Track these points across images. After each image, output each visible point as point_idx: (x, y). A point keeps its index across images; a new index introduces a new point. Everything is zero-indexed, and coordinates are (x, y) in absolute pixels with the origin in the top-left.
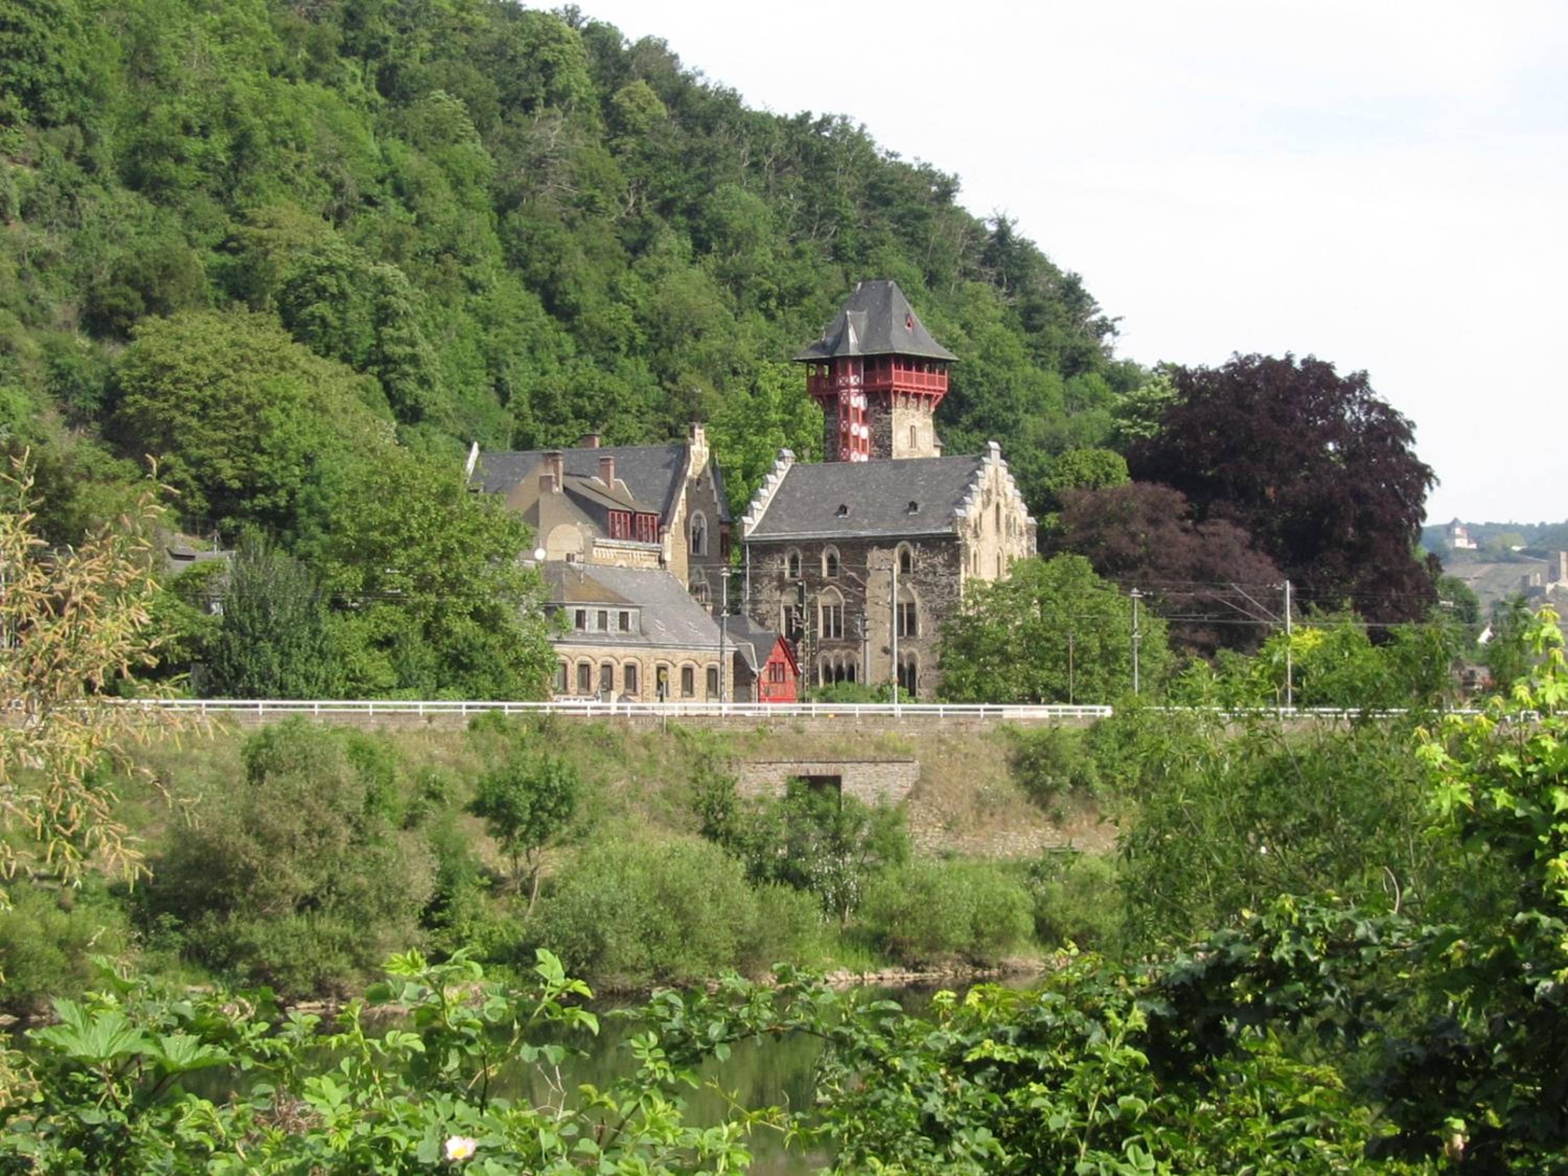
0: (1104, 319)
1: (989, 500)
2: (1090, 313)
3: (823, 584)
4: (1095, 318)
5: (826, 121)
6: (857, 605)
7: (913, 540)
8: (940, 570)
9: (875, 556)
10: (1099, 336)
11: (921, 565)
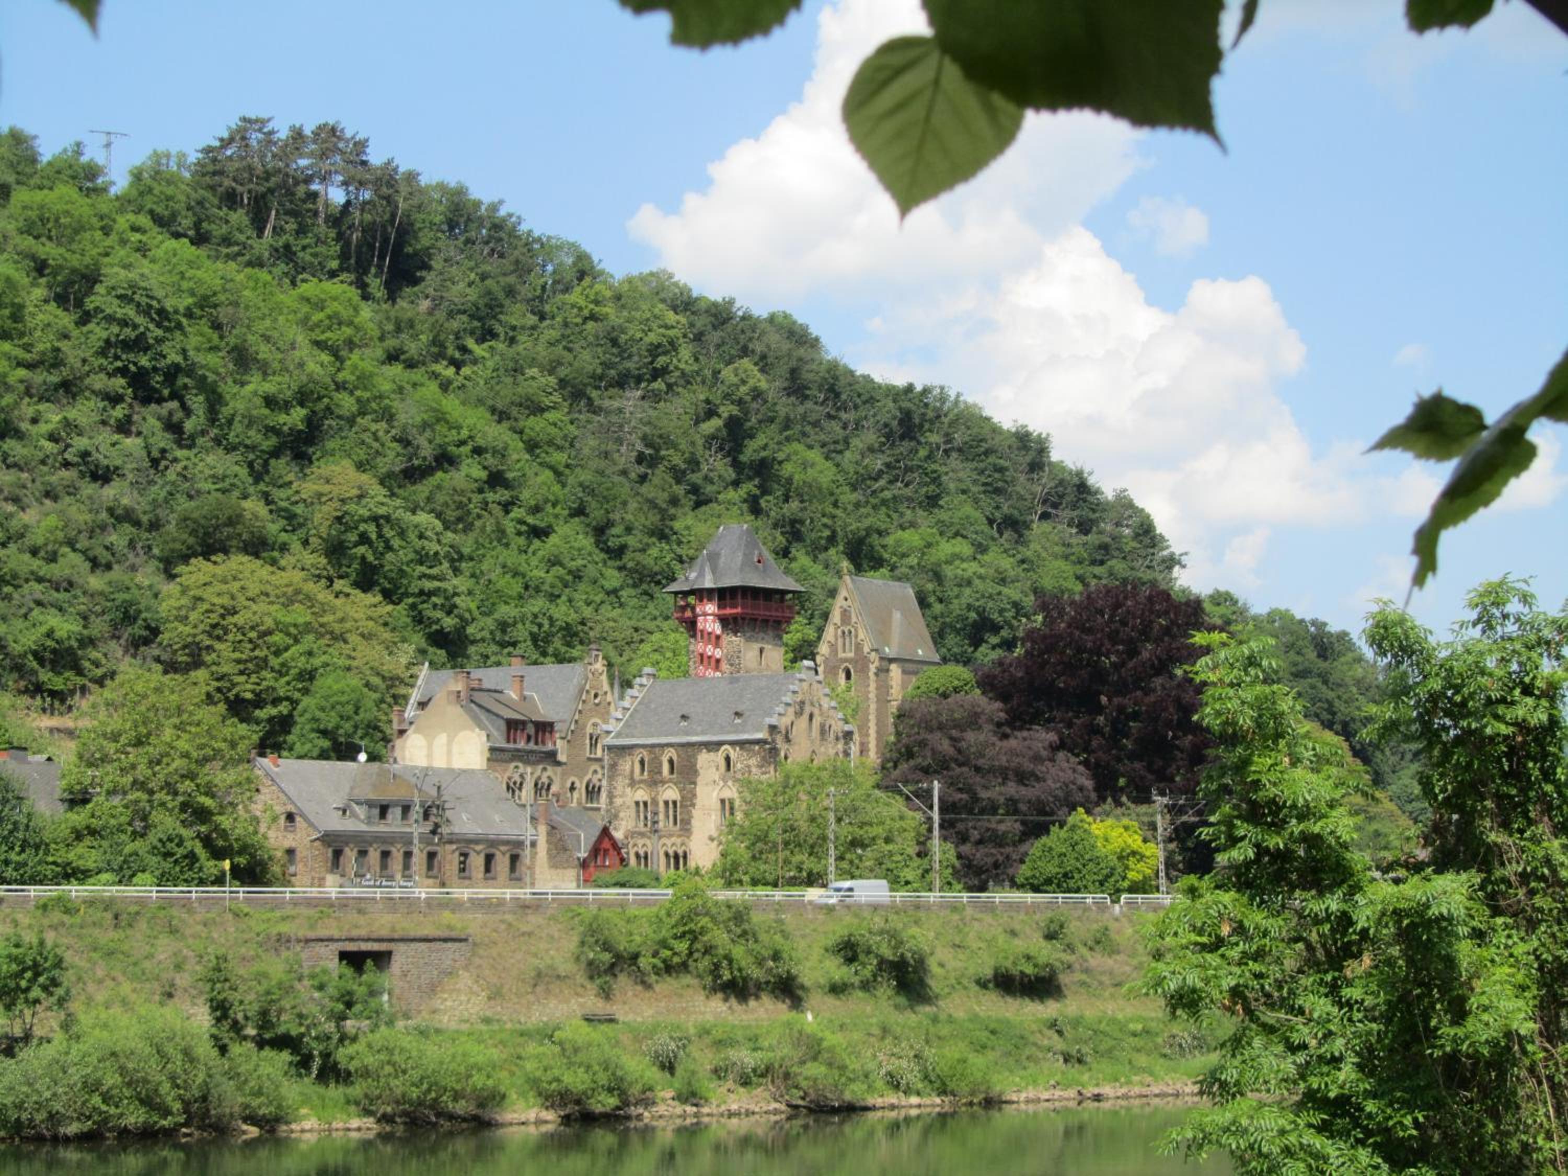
0: (1172, 554)
1: (802, 709)
2: (1163, 549)
3: (663, 782)
4: (1165, 553)
5: (926, 391)
6: (688, 800)
7: (733, 743)
8: (754, 770)
9: (704, 759)
10: (1170, 568)
11: (739, 766)
